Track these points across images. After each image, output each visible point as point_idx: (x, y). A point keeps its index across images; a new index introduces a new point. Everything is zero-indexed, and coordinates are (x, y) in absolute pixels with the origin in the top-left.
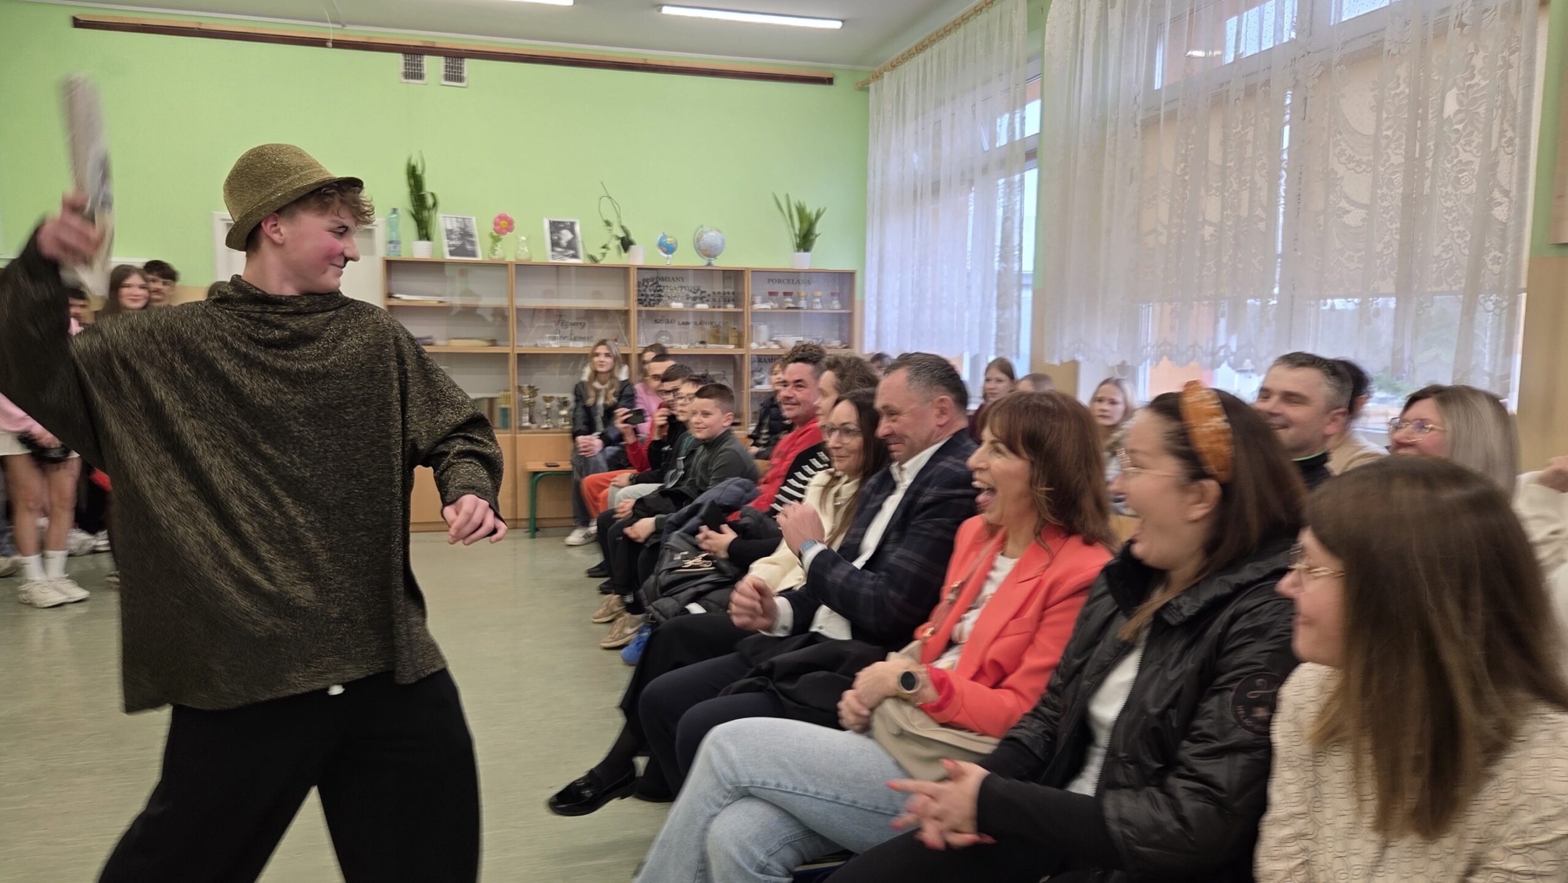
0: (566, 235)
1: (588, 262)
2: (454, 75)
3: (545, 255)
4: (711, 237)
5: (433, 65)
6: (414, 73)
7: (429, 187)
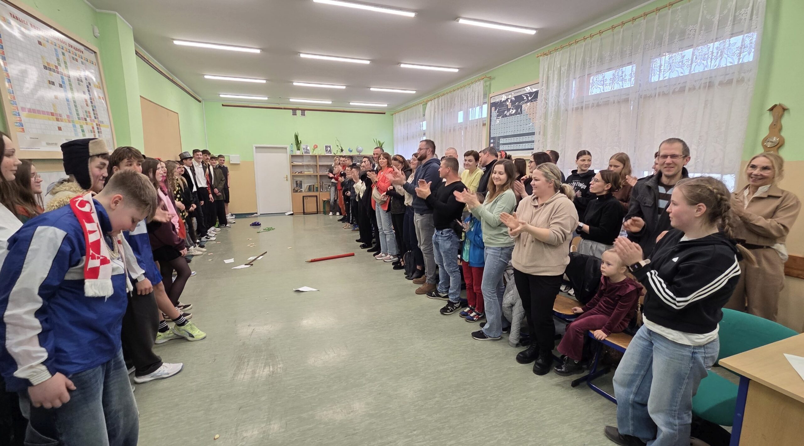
0: (329, 149)
1: (334, 155)
2: (303, 114)
3: (324, 153)
4: (360, 148)
5: (299, 112)
6: (294, 114)
7: (299, 139)
